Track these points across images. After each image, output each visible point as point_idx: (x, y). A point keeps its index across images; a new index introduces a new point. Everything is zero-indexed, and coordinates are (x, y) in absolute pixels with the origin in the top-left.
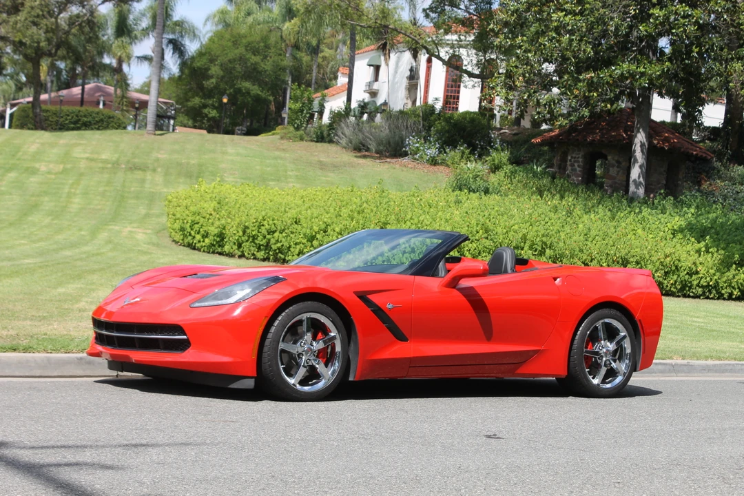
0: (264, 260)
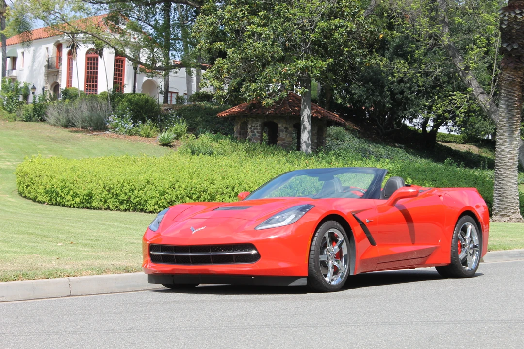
0: (125, 210)
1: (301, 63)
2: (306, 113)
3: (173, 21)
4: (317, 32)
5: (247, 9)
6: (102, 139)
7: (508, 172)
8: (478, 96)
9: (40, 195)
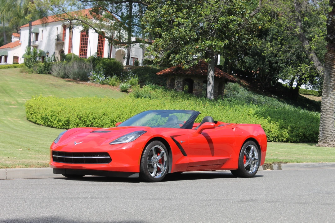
1: (208, 43)
2: (211, 74)
3: (133, 13)
4: (219, 23)
5: (176, 8)
6: (84, 86)
7: (329, 115)
8: (317, 67)
9: (39, 120)
